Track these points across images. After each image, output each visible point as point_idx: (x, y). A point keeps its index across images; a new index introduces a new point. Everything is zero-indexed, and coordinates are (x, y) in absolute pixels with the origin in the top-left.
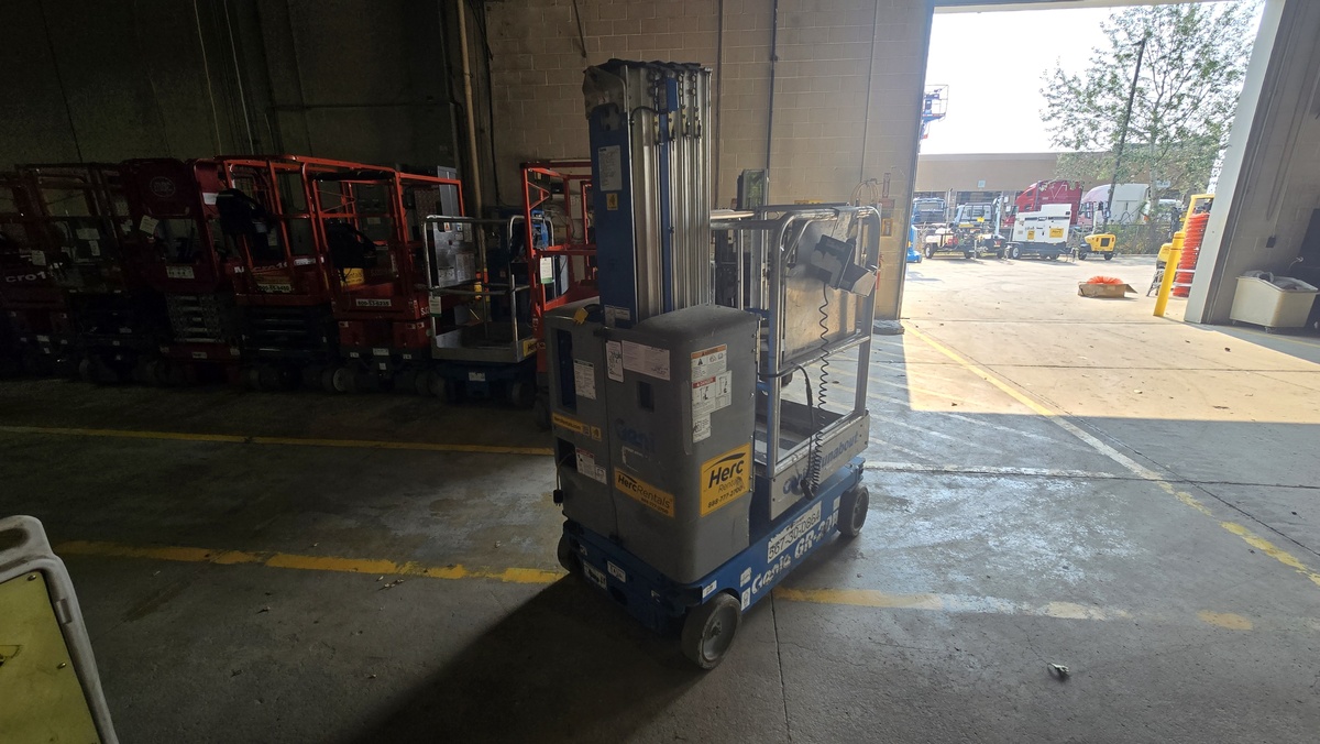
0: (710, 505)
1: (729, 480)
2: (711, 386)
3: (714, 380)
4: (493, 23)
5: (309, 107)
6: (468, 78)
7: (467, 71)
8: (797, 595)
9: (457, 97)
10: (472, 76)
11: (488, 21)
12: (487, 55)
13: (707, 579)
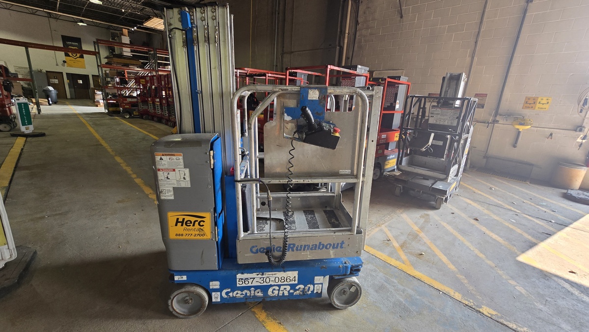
0: (177, 235)
1: (191, 227)
2: (172, 173)
3: (174, 170)
4: (362, 8)
5: (293, 52)
6: (347, 35)
7: (347, 32)
8: (262, 315)
9: (342, 44)
10: (349, 34)
11: (360, 7)
12: (357, 23)
13: (181, 273)
